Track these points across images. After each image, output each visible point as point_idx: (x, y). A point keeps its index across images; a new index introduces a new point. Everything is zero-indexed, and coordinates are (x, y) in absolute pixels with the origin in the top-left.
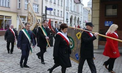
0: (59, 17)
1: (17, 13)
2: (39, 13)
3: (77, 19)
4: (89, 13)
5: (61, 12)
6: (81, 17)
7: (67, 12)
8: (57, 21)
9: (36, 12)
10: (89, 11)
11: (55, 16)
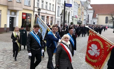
0: (50, 11)
1: (7, 6)
2: (30, 6)
3: (68, 14)
4: (79, 7)
5: (53, 5)
6: (72, 11)
7: (58, 5)
8: (49, 15)
9: (28, 5)
10: (79, 5)
11: (47, 10)
